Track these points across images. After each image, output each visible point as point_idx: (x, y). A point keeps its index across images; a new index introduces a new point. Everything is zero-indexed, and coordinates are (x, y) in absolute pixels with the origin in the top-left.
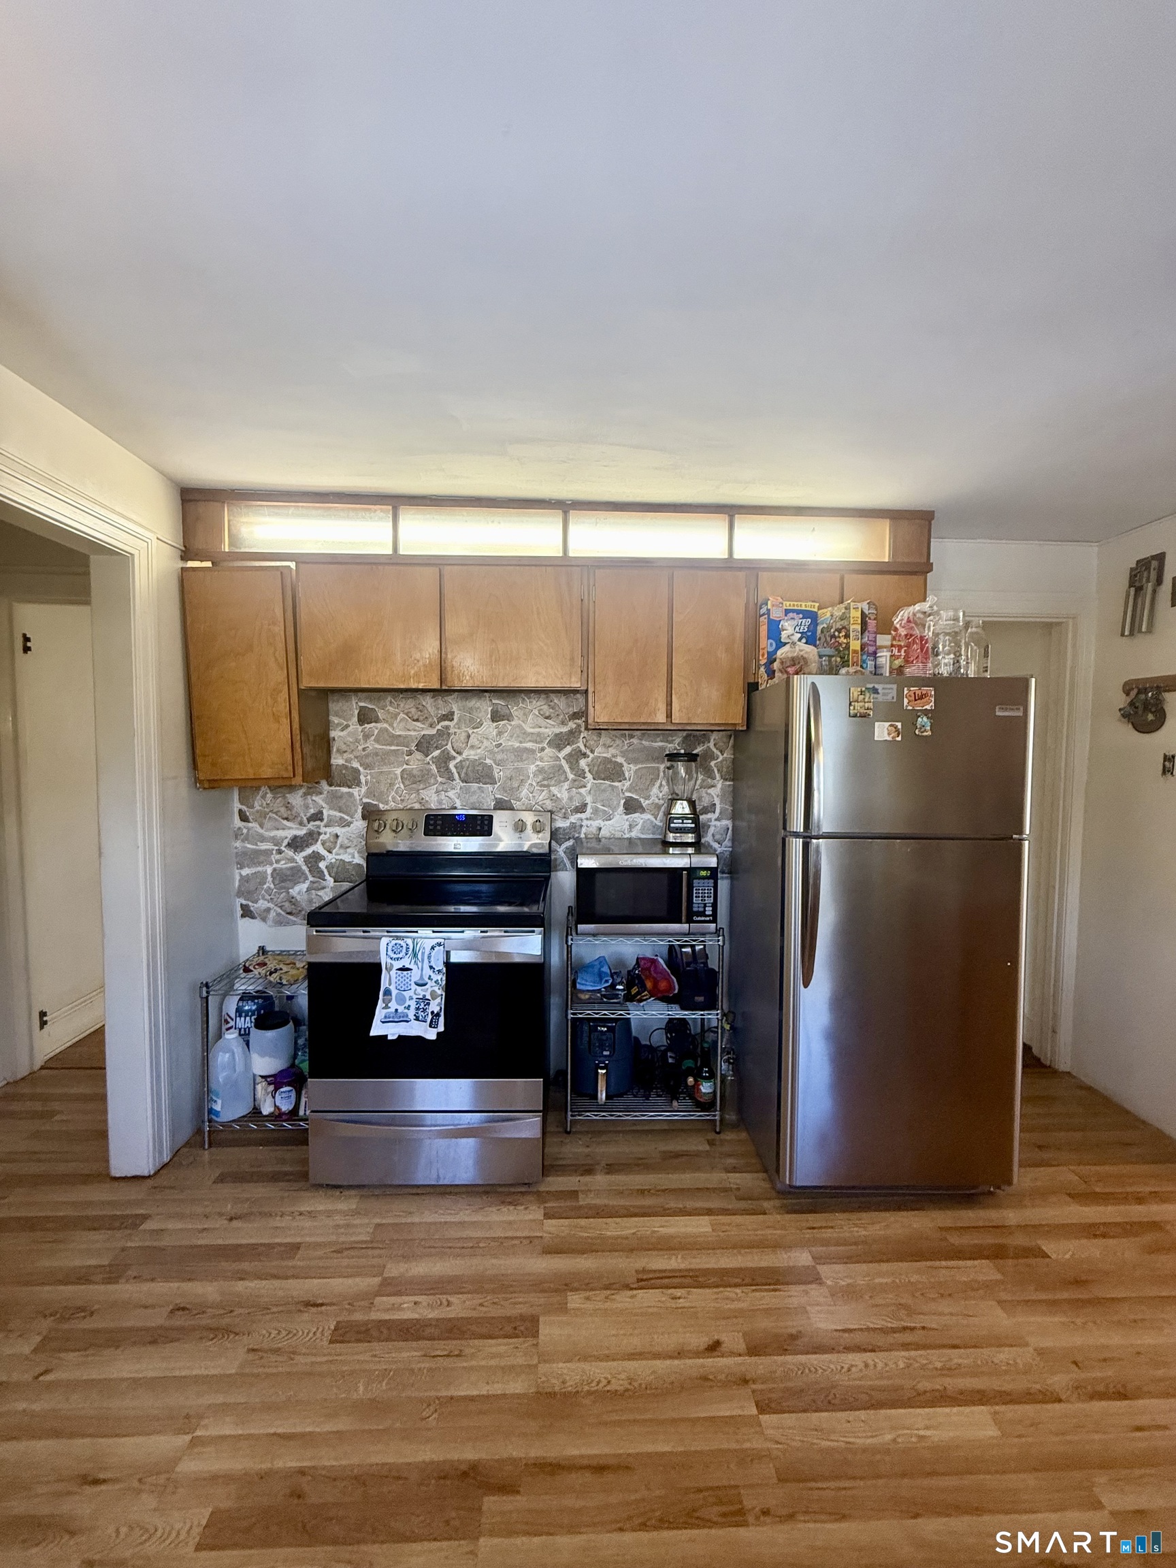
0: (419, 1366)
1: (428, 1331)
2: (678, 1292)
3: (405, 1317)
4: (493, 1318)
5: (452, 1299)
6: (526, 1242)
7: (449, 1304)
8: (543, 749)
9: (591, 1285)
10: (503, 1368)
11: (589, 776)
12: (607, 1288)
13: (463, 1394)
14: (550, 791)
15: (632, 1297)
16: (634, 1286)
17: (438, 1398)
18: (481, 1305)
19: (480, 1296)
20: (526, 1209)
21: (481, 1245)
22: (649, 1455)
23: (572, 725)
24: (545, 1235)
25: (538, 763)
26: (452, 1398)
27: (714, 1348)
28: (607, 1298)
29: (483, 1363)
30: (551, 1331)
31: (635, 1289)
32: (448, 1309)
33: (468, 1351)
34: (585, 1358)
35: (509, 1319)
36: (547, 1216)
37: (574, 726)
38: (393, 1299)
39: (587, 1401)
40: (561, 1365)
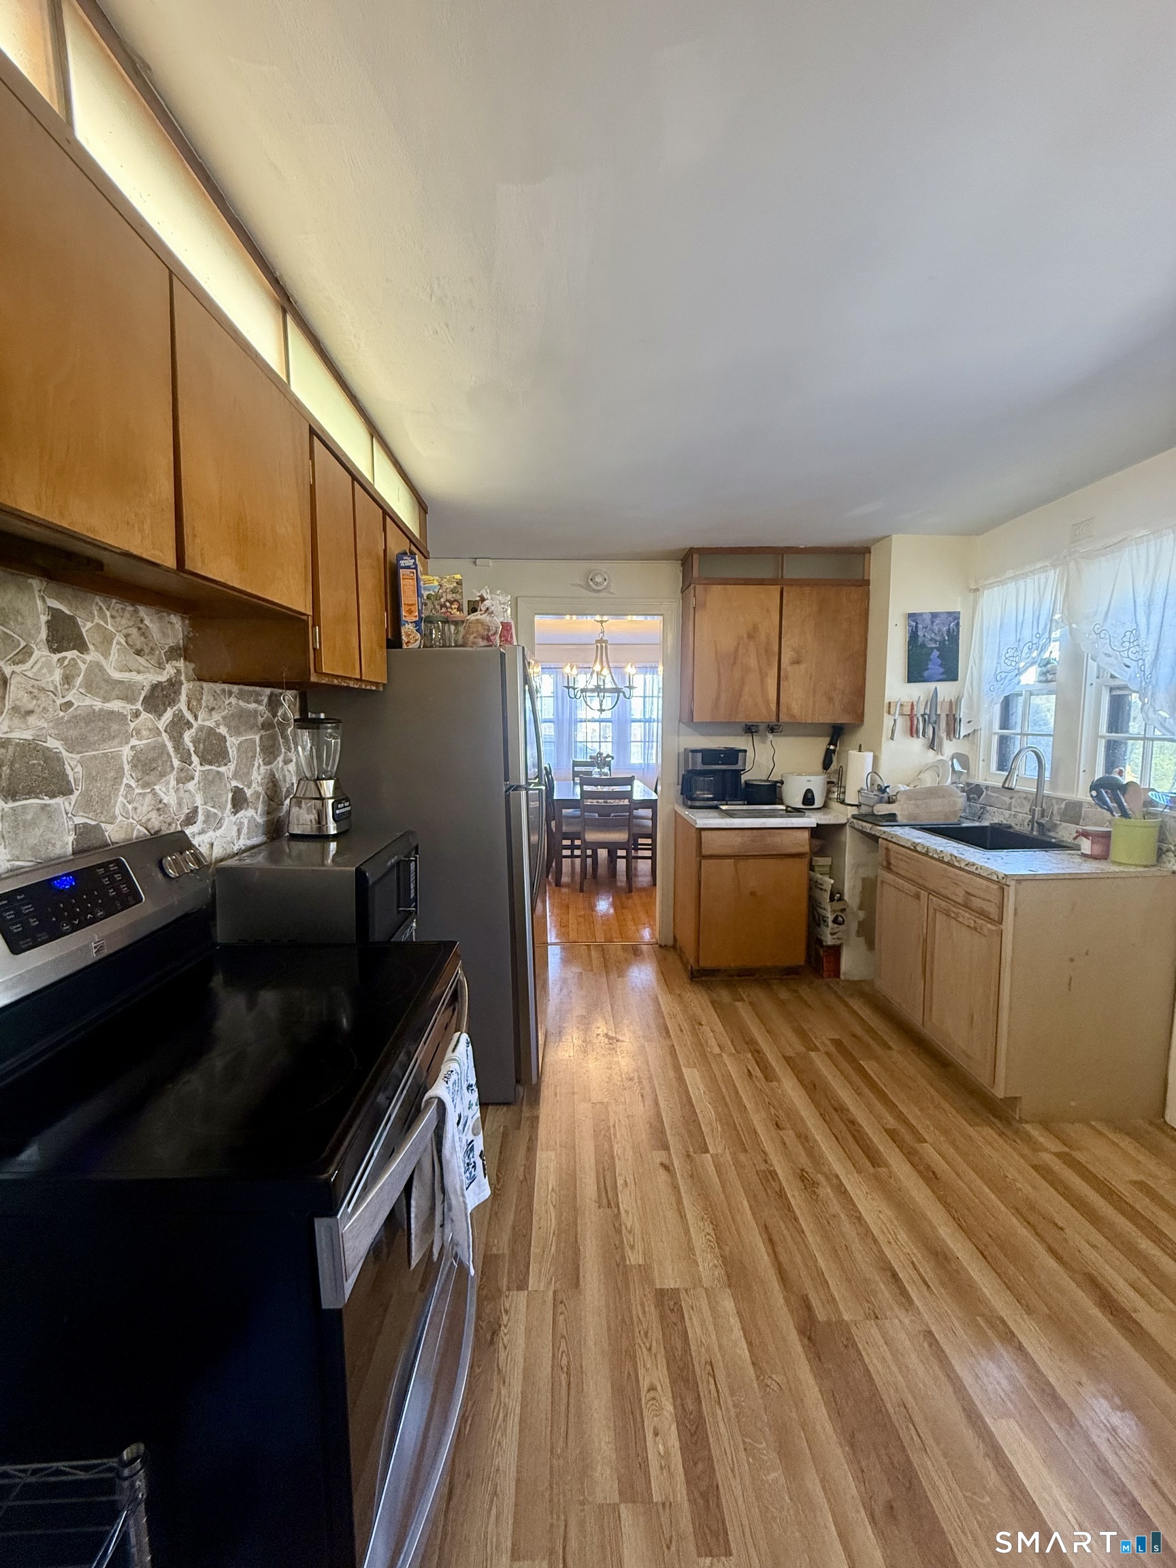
0: (732, 1408)
1: (690, 1406)
2: (620, 1182)
3: (677, 1444)
4: (664, 1334)
5: (645, 1385)
6: (561, 1308)
7: (652, 1388)
8: (137, 715)
9: (617, 1243)
10: (714, 1318)
11: (195, 759)
12: (619, 1232)
13: (747, 1354)
14: (155, 794)
15: (627, 1212)
16: (616, 1210)
17: (758, 1377)
18: (650, 1349)
19: (638, 1353)
20: (506, 1312)
21: (564, 1362)
22: (753, 1214)
23: (169, 670)
24: (552, 1288)
25: (134, 742)
26: (753, 1364)
27: (667, 1168)
28: (630, 1232)
29: (714, 1337)
30: (669, 1278)
31: (619, 1209)
32: (659, 1388)
33: (705, 1357)
34: (691, 1250)
35: (662, 1317)
36: (522, 1285)
37: (173, 671)
38: (654, 1470)
39: (727, 1249)
40: (701, 1268)
